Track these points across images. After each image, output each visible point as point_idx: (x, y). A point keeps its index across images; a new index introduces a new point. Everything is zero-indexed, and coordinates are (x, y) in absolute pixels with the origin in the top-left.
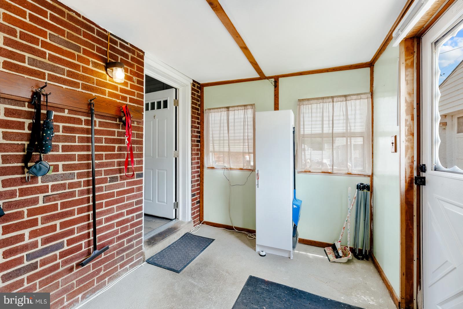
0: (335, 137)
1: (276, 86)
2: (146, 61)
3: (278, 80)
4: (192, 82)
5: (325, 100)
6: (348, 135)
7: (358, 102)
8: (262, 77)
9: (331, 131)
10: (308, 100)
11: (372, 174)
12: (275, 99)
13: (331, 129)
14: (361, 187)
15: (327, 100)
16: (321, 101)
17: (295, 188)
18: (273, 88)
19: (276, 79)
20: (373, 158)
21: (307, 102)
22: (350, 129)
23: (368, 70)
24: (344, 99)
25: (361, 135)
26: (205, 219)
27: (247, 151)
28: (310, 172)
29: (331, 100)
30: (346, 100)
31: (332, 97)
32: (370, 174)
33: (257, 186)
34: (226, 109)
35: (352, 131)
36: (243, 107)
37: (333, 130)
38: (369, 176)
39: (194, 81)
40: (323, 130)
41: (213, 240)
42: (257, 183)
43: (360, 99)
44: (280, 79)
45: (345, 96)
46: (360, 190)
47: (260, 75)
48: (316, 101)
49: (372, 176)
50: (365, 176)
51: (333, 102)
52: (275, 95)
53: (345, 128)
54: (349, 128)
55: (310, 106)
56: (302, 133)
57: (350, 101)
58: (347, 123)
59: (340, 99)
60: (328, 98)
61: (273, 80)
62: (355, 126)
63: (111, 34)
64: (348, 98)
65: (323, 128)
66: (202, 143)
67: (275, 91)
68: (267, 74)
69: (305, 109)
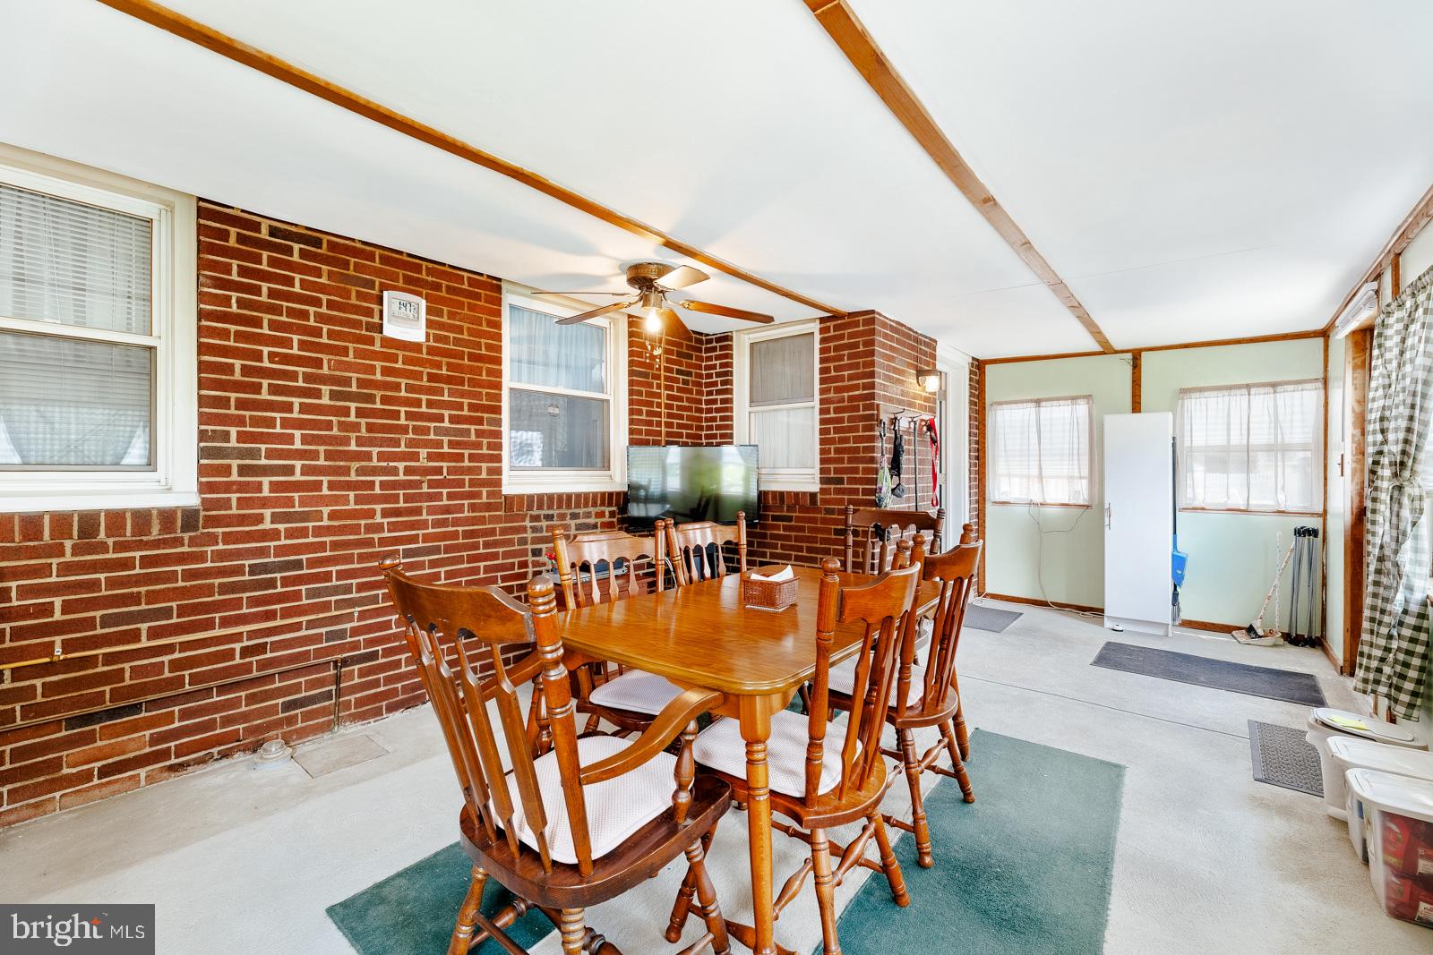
0: (1253, 451)
1: (1136, 365)
2: (939, 352)
3: (1140, 356)
4: (971, 361)
5: (1233, 392)
6: (1279, 449)
7: (1297, 394)
8: (1107, 350)
9: (1245, 442)
10: (1201, 390)
11: (1325, 511)
12: (1133, 387)
13: (1246, 437)
14: (1301, 532)
15: (1238, 392)
16: (1226, 393)
17: (1175, 533)
18: (1129, 369)
19: (1136, 356)
20: (1325, 485)
21: (1197, 395)
22: (1283, 438)
23: (1321, 340)
24: (1271, 390)
25: (1305, 448)
26: (989, 590)
27: (1077, 474)
28: (1203, 509)
29: (1244, 391)
30: (1275, 392)
31: (1248, 386)
32: (1320, 510)
33: (1107, 528)
34: (1033, 405)
35: (1287, 441)
36: (1070, 402)
37: (1248, 439)
38: (1318, 515)
39: (973, 359)
40: (1229, 440)
41: (1021, 614)
42: (1107, 523)
43: (1303, 390)
44: (1143, 354)
45: (1274, 385)
46: (1300, 536)
47: (1102, 347)
48: (1215, 393)
49: (1324, 514)
50: (1312, 514)
51: (1249, 394)
52: (1134, 382)
53: (1273, 437)
54: (1279, 436)
55: (1203, 400)
56: (1187, 443)
57: (1282, 394)
58: (1276, 428)
59: (1262, 390)
60: (1239, 387)
61: (1129, 356)
62: (1291, 433)
63: (921, 335)
64: (1279, 389)
65: (1229, 435)
66: (981, 461)
67: (1133, 373)
68: (1117, 345)
69: (1194, 404)
